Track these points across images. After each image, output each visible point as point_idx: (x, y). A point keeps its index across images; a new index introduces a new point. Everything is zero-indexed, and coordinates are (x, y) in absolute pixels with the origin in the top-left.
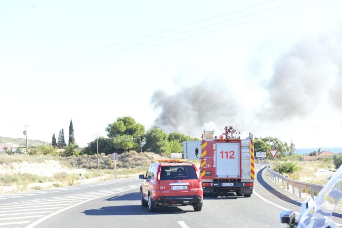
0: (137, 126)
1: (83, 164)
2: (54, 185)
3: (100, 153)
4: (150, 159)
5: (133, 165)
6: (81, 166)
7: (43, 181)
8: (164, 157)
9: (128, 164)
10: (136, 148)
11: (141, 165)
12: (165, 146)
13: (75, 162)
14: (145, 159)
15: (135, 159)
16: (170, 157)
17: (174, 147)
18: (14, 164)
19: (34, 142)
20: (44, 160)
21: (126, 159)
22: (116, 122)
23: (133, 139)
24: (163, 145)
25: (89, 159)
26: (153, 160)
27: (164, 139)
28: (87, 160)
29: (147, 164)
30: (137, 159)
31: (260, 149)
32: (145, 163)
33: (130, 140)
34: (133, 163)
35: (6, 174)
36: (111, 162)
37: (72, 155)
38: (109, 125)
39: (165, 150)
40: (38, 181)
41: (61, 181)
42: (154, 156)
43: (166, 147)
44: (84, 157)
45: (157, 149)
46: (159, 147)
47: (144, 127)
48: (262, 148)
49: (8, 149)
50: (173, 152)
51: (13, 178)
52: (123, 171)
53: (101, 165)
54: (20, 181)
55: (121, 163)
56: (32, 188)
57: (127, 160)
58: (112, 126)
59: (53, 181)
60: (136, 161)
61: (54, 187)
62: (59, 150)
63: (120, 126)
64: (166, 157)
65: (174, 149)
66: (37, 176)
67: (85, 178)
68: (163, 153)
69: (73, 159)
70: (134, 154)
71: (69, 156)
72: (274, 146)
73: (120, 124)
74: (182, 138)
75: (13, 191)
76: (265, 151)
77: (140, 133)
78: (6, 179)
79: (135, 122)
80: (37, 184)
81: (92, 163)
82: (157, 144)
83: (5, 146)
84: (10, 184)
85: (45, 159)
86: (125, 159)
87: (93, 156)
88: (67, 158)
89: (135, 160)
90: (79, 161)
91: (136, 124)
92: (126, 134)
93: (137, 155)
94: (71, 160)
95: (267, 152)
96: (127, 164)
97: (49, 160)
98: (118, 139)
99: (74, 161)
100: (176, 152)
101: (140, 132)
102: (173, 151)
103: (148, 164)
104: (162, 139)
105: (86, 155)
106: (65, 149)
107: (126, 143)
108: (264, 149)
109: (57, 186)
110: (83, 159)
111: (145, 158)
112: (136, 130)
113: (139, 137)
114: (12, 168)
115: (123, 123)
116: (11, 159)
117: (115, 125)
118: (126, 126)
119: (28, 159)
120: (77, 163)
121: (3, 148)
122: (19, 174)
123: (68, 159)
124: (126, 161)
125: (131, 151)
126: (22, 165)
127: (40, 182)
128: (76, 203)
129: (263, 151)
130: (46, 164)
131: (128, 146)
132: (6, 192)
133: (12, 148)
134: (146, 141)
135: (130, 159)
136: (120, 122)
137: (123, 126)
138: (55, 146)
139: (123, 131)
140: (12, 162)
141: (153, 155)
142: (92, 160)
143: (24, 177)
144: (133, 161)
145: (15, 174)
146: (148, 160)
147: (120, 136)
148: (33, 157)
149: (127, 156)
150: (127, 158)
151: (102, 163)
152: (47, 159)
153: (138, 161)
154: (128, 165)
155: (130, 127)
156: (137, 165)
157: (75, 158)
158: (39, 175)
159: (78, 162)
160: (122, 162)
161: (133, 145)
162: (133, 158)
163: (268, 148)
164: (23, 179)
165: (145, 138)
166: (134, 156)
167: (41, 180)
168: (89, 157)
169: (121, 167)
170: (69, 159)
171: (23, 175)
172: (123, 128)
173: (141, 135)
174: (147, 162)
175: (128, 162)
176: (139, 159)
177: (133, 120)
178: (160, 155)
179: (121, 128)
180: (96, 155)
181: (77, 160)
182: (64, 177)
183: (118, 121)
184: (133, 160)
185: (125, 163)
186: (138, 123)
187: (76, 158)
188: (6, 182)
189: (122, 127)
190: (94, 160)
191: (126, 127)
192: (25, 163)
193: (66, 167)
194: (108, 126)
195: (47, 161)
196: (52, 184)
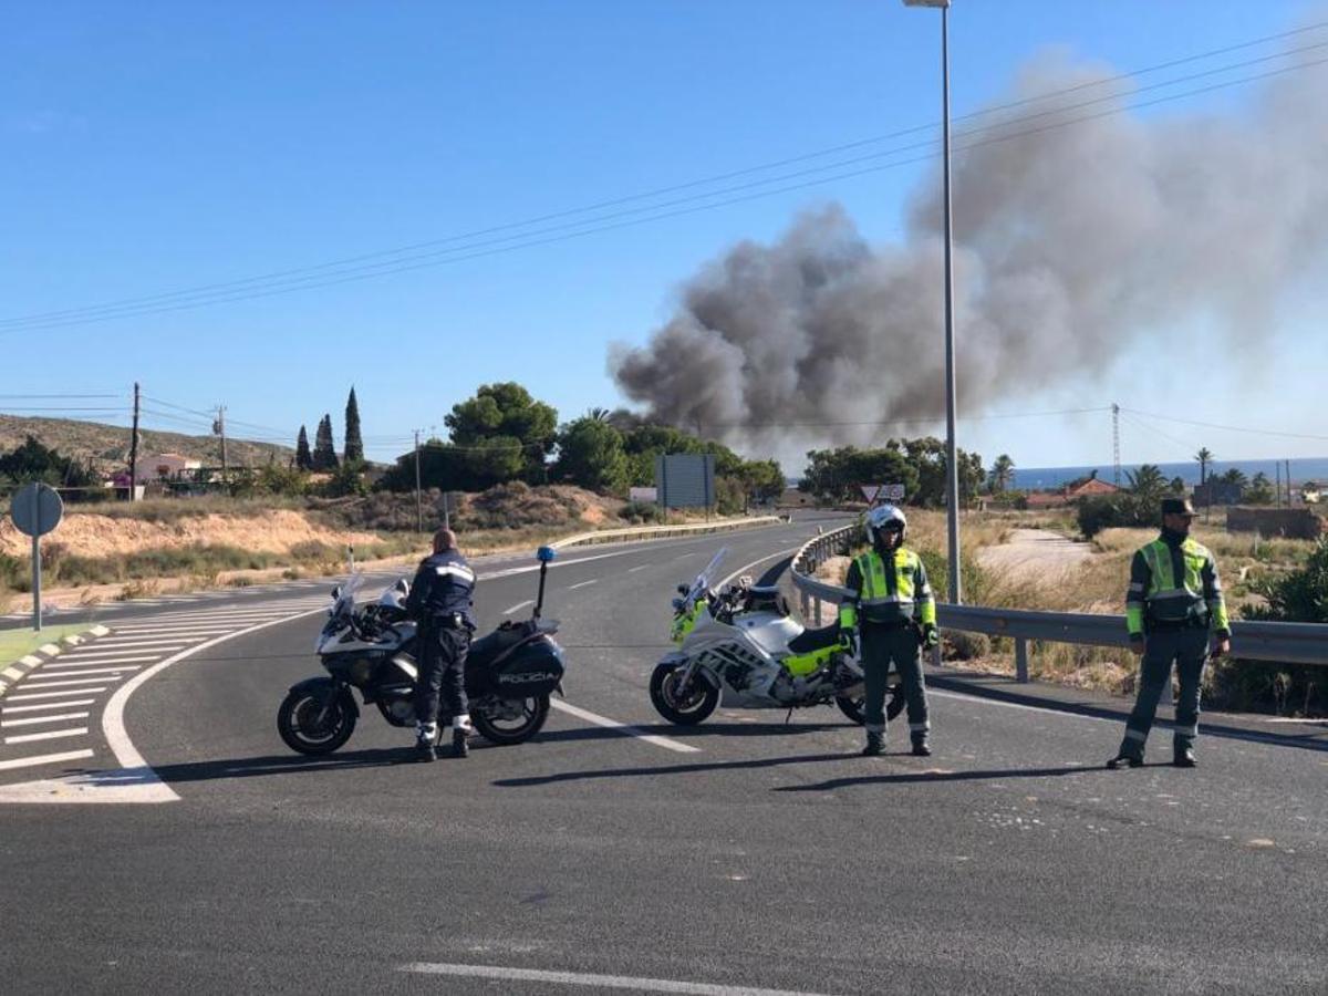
0: (535, 409)
1: (381, 519)
2: (286, 575)
3: (425, 486)
4: (564, 504)
5: (516, 520)
6: (374, 523)
7: (261, 565)
8: (607, 498)
9: (503, 517)
10: (532, 473)
11: (540, 521)
12: (613, 467)
13: (357, 513)
14: (552, 504)
15: (523, 503)
16: (626, 500)
17: (640, 470)
18: (186, 522)
19: (250, 446)
20: (264, 509)
21: (499, 505)
22: (476, 400)
23: (521, 447)
24: (606, 464)
25: (396, 503)
26: (573, 508)
27: (609, 445)
28: (391, 508)
29: (556, 518)
30: (528, 505)
31: (887, 475)
32: (552, 514)
33: (512, 450)
34: (515, 516)
35: (166, 546)
36: (457, 512)
37: (351, 491)
38: (456, 409)
39: (614, 479)
40: (247, 563)
41: (304, 564)
42: (577, 497)
43: (615, 471)
44: (381, 499)
45: (590, 475)
46: (595, 469)
47: (555, 412)
48: (894, 472)
49: (170, 473)
50: (637, 483)
51: (182, 556)
52: (483, 538)
53: (428, 520)
54: (201, 564)
55: (484, 517)
56: (230, 583)
57: (503, 507)
58: (465, 410)
59: (287, 565)
60: (525, 511)
61: (285, 581)
62: (315, 478)
63: (485, 412)
64: (616, 498)
65: (640, 476)
66: (246, 552)
67: (373, 556)
68: (606, 489)
69: (351, 504)
70: (522, 491)
71: (343, 494)
72: (940, 465)
73: (485, 406)
74: (674, 441)
75: (181, 588)
76: (901, 482)
77: (541, 431)
78: (165, 560)
79: (528, 400)
80: (246, 573)
81: (404, 514)
82: (587, 462)
83: (162, 464)
84: (175, 571)
85: (267, 506)
86: (495, 504)
87: (409, 494)
88: (338, 500)
89: (524, 507)
90: (368, 511)
91: (530, 406)
92: (501, 434)
93: (530, 496)
94: (345, 505)
95: (909, 485)
96: (500, 518)
97: (279, 512)
98: (481, 448)
99: (355, 509)
100: (646, 485)
101: (542, 427)
102: (638, 480)
103: (560, 518)
104: (602, 448)
105: (387, 493)
106: (332, 475)
107: (501, 458)
108: (899, 475)
109: (293, 576)
110: (379, 503)
111: (550, 500)
112: (531, 421)
113: (540, 441)
114: (179, 531)
115: (494, 401)
116: (175, 508)
117: (471, 406)
118: (504, 411)
119: (222, 507)
120: (361, 516)
121: (155, 468)
122: (198, 547)
123: (337, 503)
124: (498, 511)
125: (512, 483)
126: (204, 523)
127: (253, 567)
128: (306, 611)
129: (896, 482)
130: (269, 520)
131: (509, 468)
132: (164, 593)
133: (180, 471)
134: (560, 453)
135: (509, 504)
136: (485, 398)
137: (495, 413)
138: (304, 465)
139: (493, 425)
140: (179, 516)
141: (576, 493)
142: (404, 507)
143: (210, 555)
144: (517, 509)
145: (187, 548)
146: (559, 507)
147: (484, 440)
148: (235, 502)
149: (503, 496)
150: (501, 501)
151: (430, 516)
152: (273, 508)
153: (532, 511)
154: (504, 522)
155: (512, 413)
156: (530, 521)
157: (357, 501)
158: (250, 548)
159: (365, 513)
160: (487, 513)
161: (524, 465)
162: (518, 503)
163: (911, 473)
164: (207, 559)
165: (556, 445)
166: (520, 497)
167: (255, 560)
168: (396, 498)
169: (485, 526)
170: (341, 502)
171: (209, 549)
172: (495, 417)
173: (546, 435)
174: (557, 512)
175: (505, 514)
176: (535, 505)
177: (524, 392)
178: (597, 493)
179: (489, 418)
180: (415, 493)
181: (363, 508)
182: (315, 555)
183: (480, 396)
184: (519, 506)
185: (495, 515)
186: (539, 403)
187: (362, 502)
188: (164, 568)
189: (491, 413)
190: (410, 507)
191: (501, 415)
192: (214, 518)
193: (323, 528)
194: (452, 413)
195: (272, 512)
196: (280, 571)
